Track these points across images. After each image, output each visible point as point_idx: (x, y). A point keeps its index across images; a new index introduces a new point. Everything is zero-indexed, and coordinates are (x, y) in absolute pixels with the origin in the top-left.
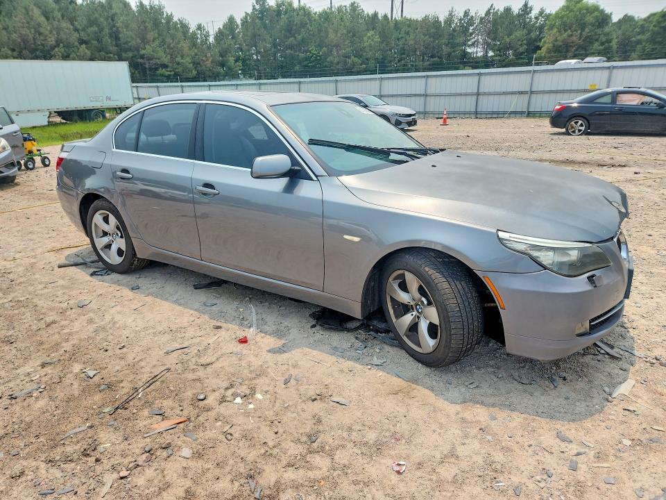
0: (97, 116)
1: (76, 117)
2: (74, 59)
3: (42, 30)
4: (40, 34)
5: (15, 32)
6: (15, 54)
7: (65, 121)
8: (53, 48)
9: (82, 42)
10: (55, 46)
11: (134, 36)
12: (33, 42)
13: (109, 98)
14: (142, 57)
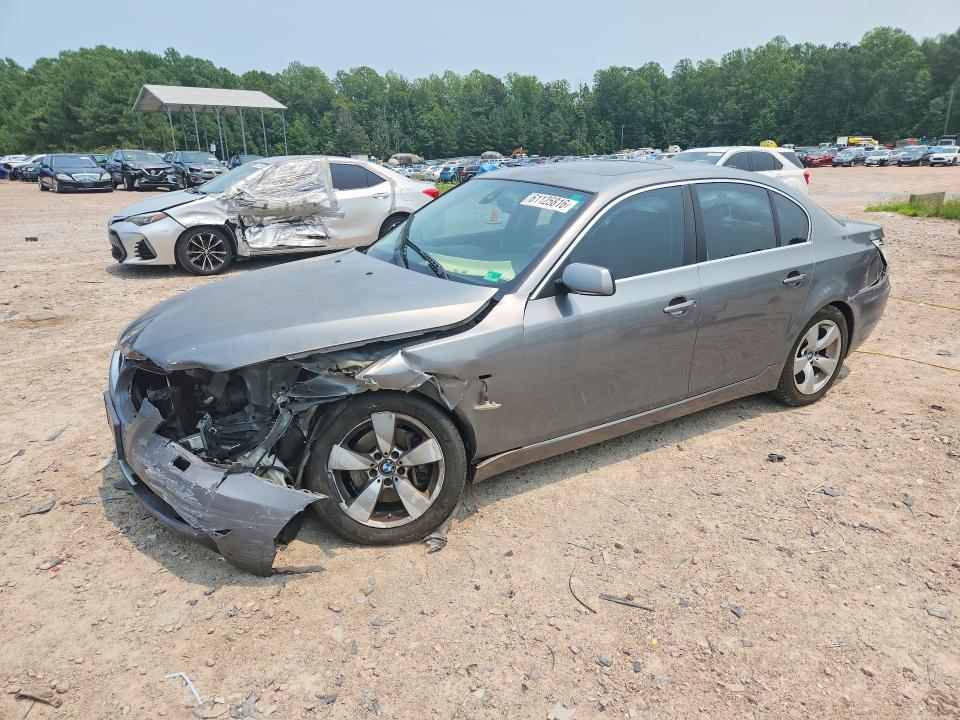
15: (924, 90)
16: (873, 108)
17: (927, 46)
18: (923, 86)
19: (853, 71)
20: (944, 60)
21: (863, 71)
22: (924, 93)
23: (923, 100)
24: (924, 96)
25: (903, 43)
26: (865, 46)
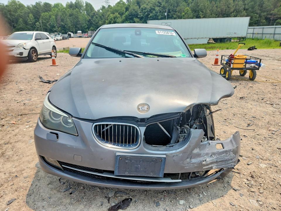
0: (227, 41)
1: (219, 41)
2: (238, 17)
3: (230, 6)
4: (229, 7)
5: (220, 8)
6: (217, 16)
7: (215, 42)
8: (231, 13)
9: (244, 9)
10: (233, 12)
11: (271, 5)
12: (225, 11)
13: (235, 33)
14: (271, 15)
15: (33, 20)
16: (20, 25)
17: (28, 7)
18: (32, 19)
19: (9, 13)
20: (35, 12)
21: (12, 13)
22: (33, 21)
23: (34, 23)
24: (33, 22)
25: (21, 6)
26: (10, 5)
